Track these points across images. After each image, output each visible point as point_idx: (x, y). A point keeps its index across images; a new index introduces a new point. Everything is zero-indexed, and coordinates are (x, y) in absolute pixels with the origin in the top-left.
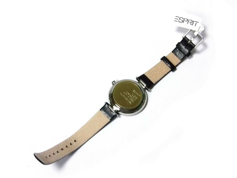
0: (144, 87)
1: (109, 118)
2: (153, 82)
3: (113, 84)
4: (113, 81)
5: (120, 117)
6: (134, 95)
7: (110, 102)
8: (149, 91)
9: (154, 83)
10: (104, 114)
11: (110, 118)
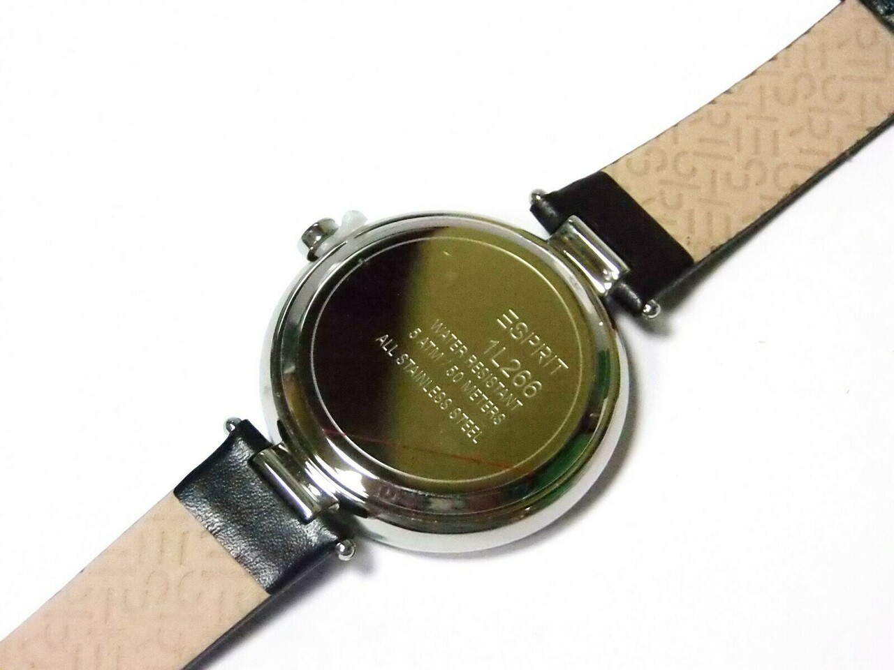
0: (602, 288)
1: (255, 573)
2: (690, 250)
3: (312, 257)
4: (312, 221)
5: (367, 568)
6: (503, 363)
7: (275, 416)
8: (649, 327)
9: (697, 253)
10: (215, 534)
11: (269, 576)
